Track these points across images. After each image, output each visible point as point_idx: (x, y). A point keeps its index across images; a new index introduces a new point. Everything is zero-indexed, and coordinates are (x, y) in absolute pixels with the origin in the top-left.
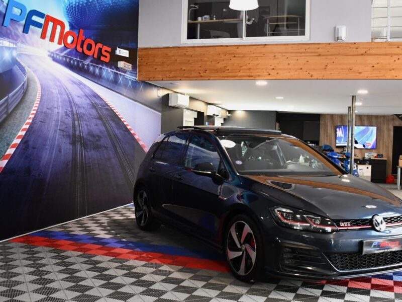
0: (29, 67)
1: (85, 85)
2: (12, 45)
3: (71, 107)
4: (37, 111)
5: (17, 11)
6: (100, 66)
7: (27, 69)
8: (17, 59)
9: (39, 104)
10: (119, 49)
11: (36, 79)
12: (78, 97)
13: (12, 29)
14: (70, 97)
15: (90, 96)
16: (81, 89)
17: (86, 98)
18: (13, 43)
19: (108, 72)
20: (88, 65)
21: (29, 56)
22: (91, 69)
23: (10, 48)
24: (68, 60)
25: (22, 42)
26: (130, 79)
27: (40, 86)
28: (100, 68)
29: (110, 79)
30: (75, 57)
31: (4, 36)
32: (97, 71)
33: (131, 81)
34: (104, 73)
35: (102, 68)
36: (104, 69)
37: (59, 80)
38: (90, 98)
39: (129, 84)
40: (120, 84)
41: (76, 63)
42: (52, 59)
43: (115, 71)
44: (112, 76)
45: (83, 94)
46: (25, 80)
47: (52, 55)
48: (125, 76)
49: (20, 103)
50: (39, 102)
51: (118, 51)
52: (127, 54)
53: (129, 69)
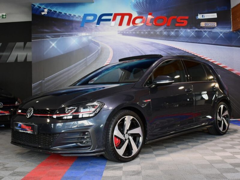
0: (102, 42)
1: (158, 44)
2: (87, 34)
5: (91, 18)
7: (100, 43)
10: (202, 15)
11: (108, 47)
12: (151, 51)
13: (87, 27)
14: (142, 52)
15: (164, 49)
16: (154, 47)
17: (160, 51)
18: (89, 33)
19: (183, 32)
20: (161, 32)
21: (101, 37)
22: (165, 33)
23: (86, 36)
24: (138, 32)
25: (96, 31)
26: (220, 32)
27: (112, 50)
28: (176, 31)
29: (190, 36)
30: (146, 30)
31: (82, 31)
32: (173, 33)
33: (222, 33)
34: (182, 33)
35: (178, 31)
36: (181, 31)
37: (129, 45)
38: (165, 51)
39: (219, 36)
40: (206, 37)
41: (147, 33)
42: (122, 34)
43: (197, 30)
44: (193, 34)
45: (156, 49)
46: (99, 49)
47: (122, 32)
48: (213, 31)
49: (96, 60)
50: (111, 58)
51: (200, 17)
52: (214, 16)
53: (213, 26)
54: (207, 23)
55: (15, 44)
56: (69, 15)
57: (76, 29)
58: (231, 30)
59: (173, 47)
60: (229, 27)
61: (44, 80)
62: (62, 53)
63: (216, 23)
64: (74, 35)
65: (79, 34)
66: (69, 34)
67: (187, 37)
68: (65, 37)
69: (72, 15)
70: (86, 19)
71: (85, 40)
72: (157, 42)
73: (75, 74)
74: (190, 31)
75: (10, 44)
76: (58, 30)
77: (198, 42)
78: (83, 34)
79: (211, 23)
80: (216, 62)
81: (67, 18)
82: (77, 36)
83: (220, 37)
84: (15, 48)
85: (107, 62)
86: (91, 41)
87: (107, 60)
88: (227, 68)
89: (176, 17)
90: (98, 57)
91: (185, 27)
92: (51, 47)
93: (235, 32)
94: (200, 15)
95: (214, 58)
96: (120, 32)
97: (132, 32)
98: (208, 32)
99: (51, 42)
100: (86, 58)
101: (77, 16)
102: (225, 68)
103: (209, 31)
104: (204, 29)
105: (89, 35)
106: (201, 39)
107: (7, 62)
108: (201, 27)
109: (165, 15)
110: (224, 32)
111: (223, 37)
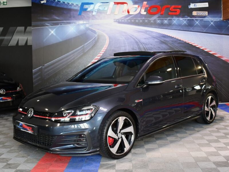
0: (99, 30)
1: (152, 32)
2: (85, 22)
3: (138, 45)
4: (106, 50)
5: (88, 7)
6: (169, 18)
7: (97, 31)
8: (89, 27)
9: (108, 46)
10: (194, 4)
11: (105, 34)
12: (145, 39)
13: (85, 15)
14: (136, 40)
15: (158, 37)
18: (86, 21)
19: (176, 20)
20: (155, 20)
21: (98, 25)
22: (159, 21)
23: (84, 24)
24: (133, 21)
25: (93, 19)
26: (211, 21)
27: (108, 38)
28: (169, 19)
29: (183, 25)
30: (140, 18)
31: (79, 19)
32: (166, 22)
33: (213, 22)
34: (175, 22)
35: (171, 19)
36: (174, 19)
37: (125, 33)
38: (158, 38)
39: (210, 24)
40: (197, 26)
41: (141, 21)
42: (117, 23)
43: (189, 18)
44: (185, 22)
45: (150, 36)
46: (96, 36)
47: (118, 21)
48: (204, 19)
49: (92, 47)
50: (108, 45)
51: (192, 6)
52: (206, 5)
53: (204, 15)
54: (198, 12)
55: (16, 29)
56: (67, 4)
57: (74, 17)
58: (222, 19)
59: (165, 35)
60: (219, 16)
61: (44, 66)
62: (61, 40)
63: (207, 12)
64: (72, 23)
65: (76, 22)
66: (67, 22)
67: (180, 25)
68: (63, 24)
69: (70, 4)
70: (84, 8)
71: (82, 27)
72: (150, 30)
73: (73, 60)
74: (182, 20)
75: (11, 29)
76: (57, 18)
77: (190, 30)
78: (81, 22)
79: (202, 12)
80: (207, 49)
81: (65, 7)
82: (74, 24)
83: (211, 26)
84: (16, 32)
85: (103, 49)
86: (88, 29)
87: (103, 47)
88: (216, 55)
89: (170, 6)
90: (94, 45)
91: (177, 16)
92: (50, 34)
93: (225, 21)
94: (192, 4)
95: (204, 45)
96: (116, 20)
97: (127, 20)
98: (199, 20)
99: (50, 30)
100: (83, 45)
101: (75, 5)
102: (215, 55)
103: (201, 20)
104: (196, 18)
105: (86, 23)
106: (192, 28)
107: (9, 45)
108: (193, 16)
109: (159, 4)
110: (214, 20)
111: (214, 25)
